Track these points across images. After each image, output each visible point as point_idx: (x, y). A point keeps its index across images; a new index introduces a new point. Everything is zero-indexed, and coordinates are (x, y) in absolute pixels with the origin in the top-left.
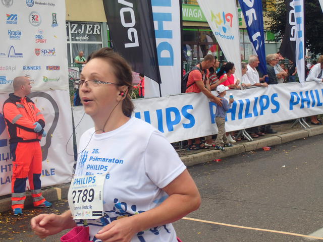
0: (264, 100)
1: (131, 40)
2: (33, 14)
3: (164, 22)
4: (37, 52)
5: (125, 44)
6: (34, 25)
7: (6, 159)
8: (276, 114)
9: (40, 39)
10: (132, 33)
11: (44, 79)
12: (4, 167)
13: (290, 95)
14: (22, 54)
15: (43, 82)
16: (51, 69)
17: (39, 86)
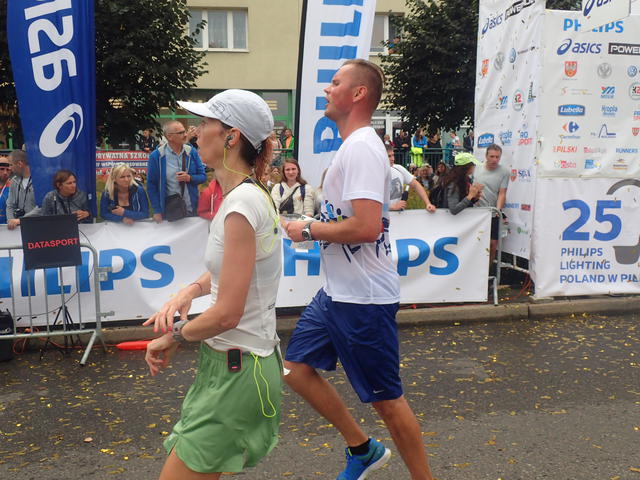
2: (635, 86)
4: (636, 131)
6: (634, 100)
7: (585, 255)
9: (639, 115)
12: (580, 263)
14: (615, 134)
17: (633, 173)
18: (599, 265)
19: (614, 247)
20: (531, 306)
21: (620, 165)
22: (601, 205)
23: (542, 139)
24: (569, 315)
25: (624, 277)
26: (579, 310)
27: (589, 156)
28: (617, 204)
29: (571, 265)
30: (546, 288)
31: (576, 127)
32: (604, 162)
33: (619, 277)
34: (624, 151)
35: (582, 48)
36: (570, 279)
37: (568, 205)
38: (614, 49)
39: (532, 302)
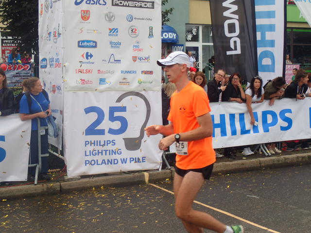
1: (233, 48)
2: (132, 28)
3: (267, 33)
4: (135, 59)
5: (227, 52)
6: (133, 37)
7: (103, 145)
9: (137, 48)
10: (235, 42)
11: (139, 82)
12: (100, 151)
14: (120, 61)
15: (138, 84)
16: (145, 73)
17: (133, 87)
18: (114, 152)
19: (124, 139)
20: (62, 183)
21: (124, 82)
22: (112, 110)
23: (66, 64)
25: (132, 159)
26: (98, 184)
27: (102, 76)
28: (123, 109)
29: (91, 153)
30: (75, 169)
31: (91, 56)
32: (113, 79)
33: (128, 161)
34: (127, 72)
35: (92, 1)
36: (93, 162)
37: (88, 110)
38: (116, 2)
39: (64, 181)
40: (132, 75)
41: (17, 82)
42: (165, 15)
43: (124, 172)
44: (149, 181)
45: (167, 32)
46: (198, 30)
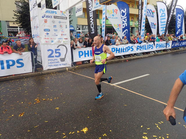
0: (129, 48)
2: (60, 25)
5: (91, 33)
6: (61, 28)
7: (54, 61)
8: (132, 52)
9: (62, 31)
11: (63, 41)
13: (137, 47)
14: (57, 35)
16: (65, 39)
17: (62, 43)
18: (57, 62)
19: (60, 58)
20: (42, 72)
21: (59, 42)
22: (56, 50)
23: (41, 36)
24: (51, 73)
25: (62, 64)
26: (53, 72)
27: (52, 40)
28: (59, 50)
29: (51, 63)
30: (45, 68)
31: (48, 34)
32: (55, 41)
33: (62, 65)
34: (60, 39)
35: (47, 17)
36: (51, 66)
37: (49, 50)
38: (55, 17)
39: (43, 71)
40: (61, 39)
41: (26, 42)
42: (70, 22)
43: (61, 68)
44: (68, 70)
45: (71, 27)
46: (80, 27)
